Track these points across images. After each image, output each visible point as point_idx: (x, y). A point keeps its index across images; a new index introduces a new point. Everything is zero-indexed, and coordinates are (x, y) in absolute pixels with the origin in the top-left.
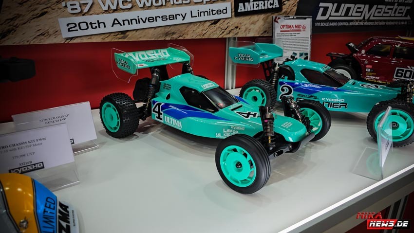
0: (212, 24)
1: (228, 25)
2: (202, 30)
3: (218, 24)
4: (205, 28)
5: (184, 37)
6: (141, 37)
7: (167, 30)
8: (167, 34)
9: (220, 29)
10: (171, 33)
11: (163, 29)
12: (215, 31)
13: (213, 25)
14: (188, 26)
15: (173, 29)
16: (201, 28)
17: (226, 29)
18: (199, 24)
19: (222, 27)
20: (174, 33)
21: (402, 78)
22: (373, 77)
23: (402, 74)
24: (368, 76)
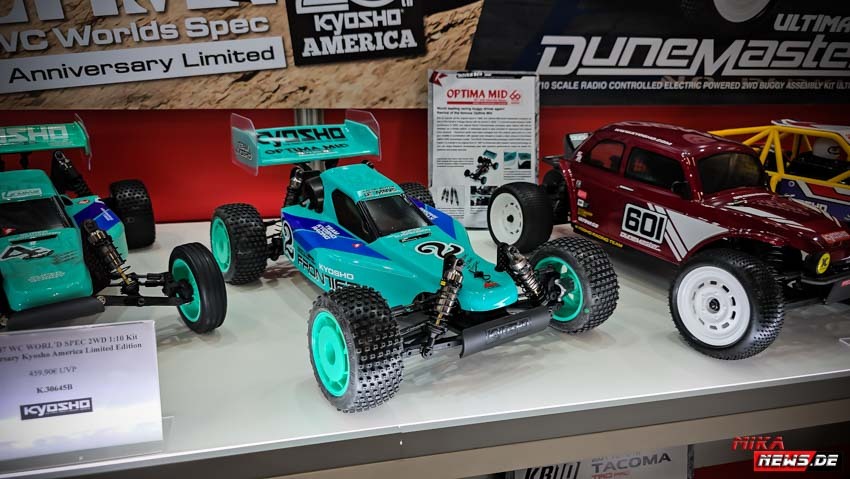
0: (238, 81)
1: (280, 82)
2: (215, 92)
3: (254, 81)
4: (222, 89)
5: (172, 106)
6: (71, 104)
7: (130, 90)
8: (130, 99)
9: (259, 91)
10: (139, 98)
11: (121, 89)
12: (246, 95)
13: (242, 83)
14: (179, 84)
15: (143, 90)
16: (211, 87)
17: (275, 91)
18: (205, 80)
19: (264, 86)
20: (145, 97)
21: (638, 233)
22: (589, 223)
23: (637, 222)
24: (580, 219)
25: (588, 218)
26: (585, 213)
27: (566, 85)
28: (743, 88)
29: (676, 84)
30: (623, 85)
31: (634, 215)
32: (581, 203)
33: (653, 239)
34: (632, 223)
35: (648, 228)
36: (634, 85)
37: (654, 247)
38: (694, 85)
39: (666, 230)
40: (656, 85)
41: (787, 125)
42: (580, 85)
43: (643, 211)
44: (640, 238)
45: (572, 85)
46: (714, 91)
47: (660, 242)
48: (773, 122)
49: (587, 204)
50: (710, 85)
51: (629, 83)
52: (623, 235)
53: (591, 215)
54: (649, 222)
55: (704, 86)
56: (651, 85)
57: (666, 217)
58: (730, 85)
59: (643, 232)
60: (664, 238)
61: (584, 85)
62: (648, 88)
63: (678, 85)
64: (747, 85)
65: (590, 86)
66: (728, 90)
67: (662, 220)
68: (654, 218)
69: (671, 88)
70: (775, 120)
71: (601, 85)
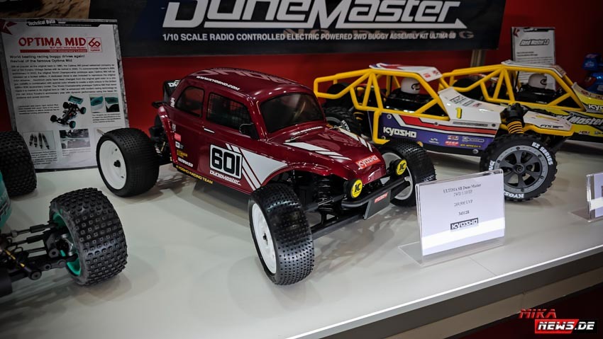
21: (222, 170)
22: (186, 163)
23: (220, 160)
24: (180, 159)
25: (185, 158)
26: (183, 154)
27: (195, 37)
28: (355, 38)
29: (297, 35)
30: (249, 37)
31: (217, 155)
32: (178, 145)
33: (234, 175)
34: (217, 162)
35: (229, 166)
36: (260, 37)
37: (236, 182)
38: (313, 36)
39: (242, 167)
40: (278, 37)
41: (381, 69)
42: (208, 37)
43: (224, 151)
44: (225, 175)
45: (201, 37)
46: (330, 41)
47: (240, 177)
48: (370, 66)
49: (182, 146)
50: (327, 36)
51: (255, 35)
52: (212, 173)
53: (186, 155)
54: (229, 160)
55: (322, 38)
56: (275, 37)
57: (240, 156)
58: (344, 36)
59: (226, 169)
60: (242, 174)
61: (212, 36)
62: (273, 39)
63: (298, 37)
64: (357, 36)
65: (218, 37)
66: (342, 41)
67: (238, 158)
68: (232, 156)
69: (293, 39)
70: (372, 65)
71: (228, 37)
